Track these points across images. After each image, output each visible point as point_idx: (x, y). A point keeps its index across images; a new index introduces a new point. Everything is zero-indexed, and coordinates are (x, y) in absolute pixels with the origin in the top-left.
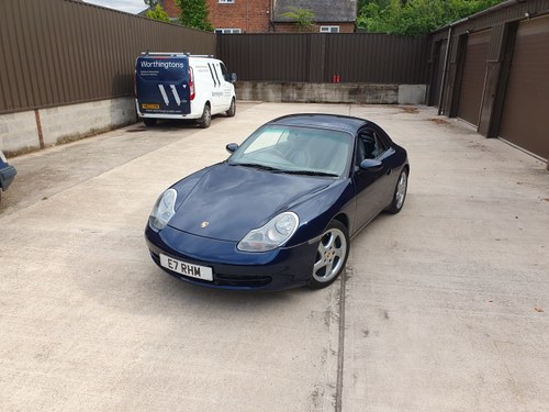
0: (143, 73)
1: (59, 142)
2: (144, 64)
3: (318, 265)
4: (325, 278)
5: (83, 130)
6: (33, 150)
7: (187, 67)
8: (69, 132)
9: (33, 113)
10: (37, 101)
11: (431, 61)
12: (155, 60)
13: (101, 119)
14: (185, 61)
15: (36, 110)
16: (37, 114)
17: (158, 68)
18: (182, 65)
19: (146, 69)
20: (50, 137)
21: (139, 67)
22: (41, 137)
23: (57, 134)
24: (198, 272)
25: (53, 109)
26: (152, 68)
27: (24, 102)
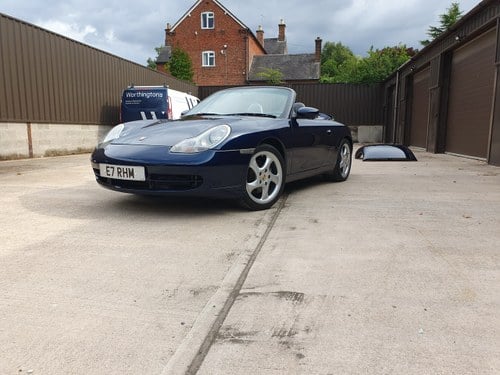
0: (128, 102)
1: (48, 154)
2: (129, 95)
3: (252, 185)
4: (261, 201)
5: (71, 147)
6: (22, 157)
7: (165, 96)
8: (57, 147)
9: (25, 126)
10: (31, 115)
11: (385, 104)
12: (138, 91)
13: (88, 141)
14: (164, 92)
15: (29, 123)
16: (29, 127)
17: (141, 98)
18: (161, 95)
19: (130, 99)
20: (40, 149)
21: (125, 98)
22: (30, 147)
23: (46, 148)
24: (132, 174)
25: (44, 125)
26: (136, 98)
27: (18, 114)
